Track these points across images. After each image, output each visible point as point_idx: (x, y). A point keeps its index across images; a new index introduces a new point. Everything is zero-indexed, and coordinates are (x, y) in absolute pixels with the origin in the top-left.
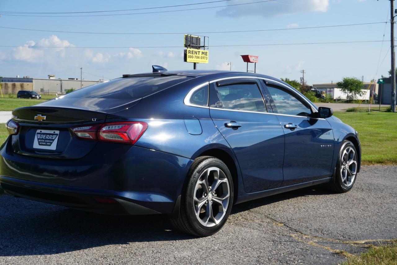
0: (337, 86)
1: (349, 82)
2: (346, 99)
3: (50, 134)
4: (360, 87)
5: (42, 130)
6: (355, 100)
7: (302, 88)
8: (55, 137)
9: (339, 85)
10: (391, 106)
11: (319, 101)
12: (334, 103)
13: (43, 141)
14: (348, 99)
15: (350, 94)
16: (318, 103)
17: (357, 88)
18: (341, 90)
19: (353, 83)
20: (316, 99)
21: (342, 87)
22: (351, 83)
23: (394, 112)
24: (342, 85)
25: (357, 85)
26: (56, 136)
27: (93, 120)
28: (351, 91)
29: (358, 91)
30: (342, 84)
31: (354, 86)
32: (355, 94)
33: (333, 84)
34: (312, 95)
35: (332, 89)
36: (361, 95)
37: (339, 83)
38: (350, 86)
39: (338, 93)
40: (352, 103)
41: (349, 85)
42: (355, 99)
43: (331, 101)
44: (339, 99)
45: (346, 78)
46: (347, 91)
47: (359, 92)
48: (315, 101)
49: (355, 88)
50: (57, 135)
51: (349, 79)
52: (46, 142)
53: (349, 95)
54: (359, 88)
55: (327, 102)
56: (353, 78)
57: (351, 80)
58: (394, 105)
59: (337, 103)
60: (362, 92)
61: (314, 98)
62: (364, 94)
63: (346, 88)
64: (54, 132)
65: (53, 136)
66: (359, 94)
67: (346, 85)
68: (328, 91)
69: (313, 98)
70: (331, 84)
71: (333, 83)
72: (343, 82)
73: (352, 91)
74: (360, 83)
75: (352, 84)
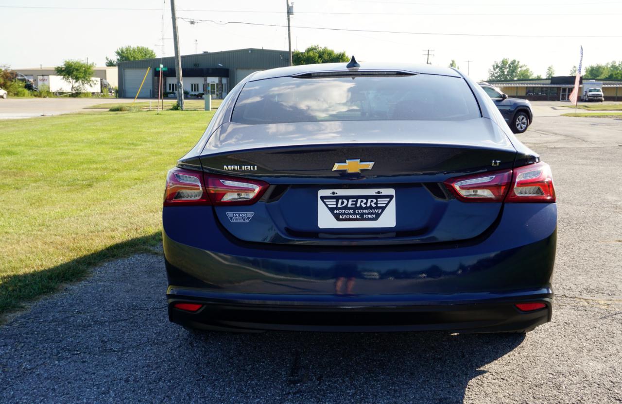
0: (56, 72)
1: (73, 67)
2: (71, 91)
3: (367, 197)
4: (89, 74)
5: (336, 191)
6: (84, 93)
7: (4, 76)
8: (386, 202)
9: (59, 71)
10: (178, 102)
11: (31, 95)
12: (54, 97)
13: (351, 211)
14: (74, 92)
15: (76, 85)
16: (30, 98)
17: (85, 74)
18: (63, 79)
19: (79, 68)
20: (26, 91)
21: (64, 73)
22: (77, 68)
23: (182, 110)
24: (63, 71)
25: (85, 72)
26: (388, 199)
27: (493, 164)
28: (77, 79)
29: (87, 80)
30: (63, 69)
31: (81, 72)
32: (83, 84)
33: (43, 69)
34: (20, 87)
35: (45, 77)
36: (91, 86)
37: (59, 67)
38: (75, 73)
39: (57, 83)
40: (80, 97)
41: (73, 71)
42: (84, 91)
43: (49, 95)
44: (61, 91)
45: (68, 61)
46: (71, 80)
47: (89, 81)
48: (26, 95)
49: (82, 75)
50: (391, 197)
51: (73, 62)
52: (362, 215)
53: (74, 86)
54: (87, 75)
55: (44, 97)
56: (79, 61)
57: (75, 64)
58: (182, 100)
59: (59, 98)
60: (93, 81)
61: (23, 91)
62: (95, 84)
63: (69, 75)
64: (379, 192)
65: (379, 200)
66: (89, 84)
67: (68, 71)
68: (40, 80)
69: (21, 91)
70: (40, 69)
71: (42, 67)
72: (64, 66)
73: (79, 80)
74: (89, 67)
75: (77, 70)
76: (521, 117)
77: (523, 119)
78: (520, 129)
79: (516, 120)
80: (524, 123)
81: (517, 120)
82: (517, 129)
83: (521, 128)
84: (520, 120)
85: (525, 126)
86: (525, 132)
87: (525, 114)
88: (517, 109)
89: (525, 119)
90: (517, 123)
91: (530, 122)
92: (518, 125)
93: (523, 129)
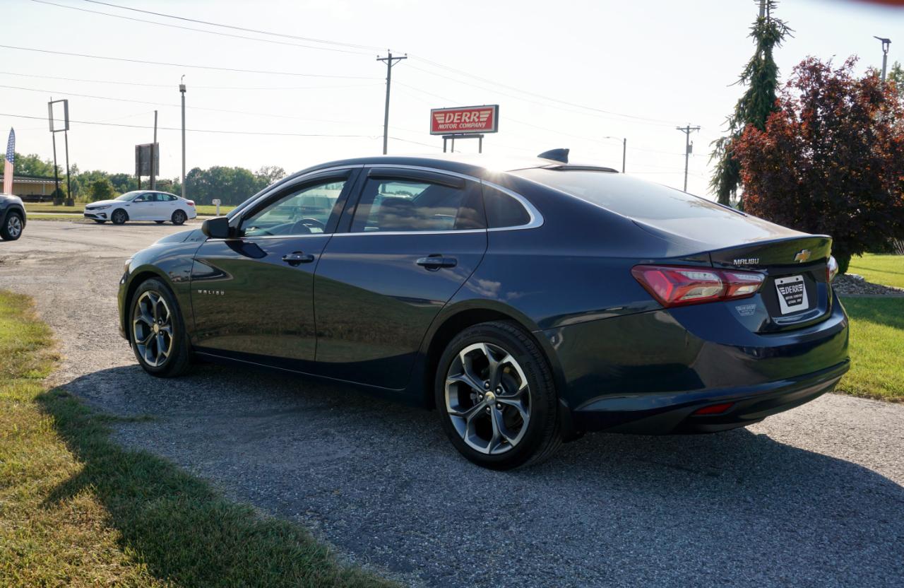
5: (782, 279)
64: (797, 279)
76: (14, 219)
77: (16, 221)
78: (13, 235)
79: (7, 222)
80: (17, 227)
81: (9, 223)
82: (9, 234)
83: (15, 234)
84: (13, 221)
85: (19, 230)
86: (19, 239)
87: (17, 215)
88: (9, 208)
89: (18, 221)
90: (9, 227)
91: (24, 225)
92: (10, 229)
93: (17, 234)
